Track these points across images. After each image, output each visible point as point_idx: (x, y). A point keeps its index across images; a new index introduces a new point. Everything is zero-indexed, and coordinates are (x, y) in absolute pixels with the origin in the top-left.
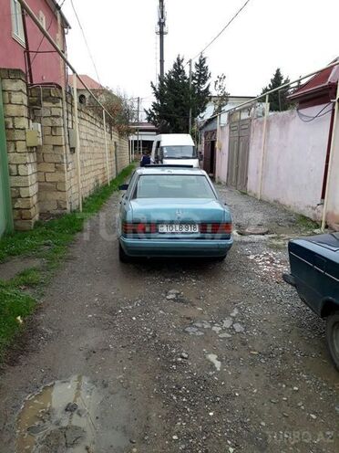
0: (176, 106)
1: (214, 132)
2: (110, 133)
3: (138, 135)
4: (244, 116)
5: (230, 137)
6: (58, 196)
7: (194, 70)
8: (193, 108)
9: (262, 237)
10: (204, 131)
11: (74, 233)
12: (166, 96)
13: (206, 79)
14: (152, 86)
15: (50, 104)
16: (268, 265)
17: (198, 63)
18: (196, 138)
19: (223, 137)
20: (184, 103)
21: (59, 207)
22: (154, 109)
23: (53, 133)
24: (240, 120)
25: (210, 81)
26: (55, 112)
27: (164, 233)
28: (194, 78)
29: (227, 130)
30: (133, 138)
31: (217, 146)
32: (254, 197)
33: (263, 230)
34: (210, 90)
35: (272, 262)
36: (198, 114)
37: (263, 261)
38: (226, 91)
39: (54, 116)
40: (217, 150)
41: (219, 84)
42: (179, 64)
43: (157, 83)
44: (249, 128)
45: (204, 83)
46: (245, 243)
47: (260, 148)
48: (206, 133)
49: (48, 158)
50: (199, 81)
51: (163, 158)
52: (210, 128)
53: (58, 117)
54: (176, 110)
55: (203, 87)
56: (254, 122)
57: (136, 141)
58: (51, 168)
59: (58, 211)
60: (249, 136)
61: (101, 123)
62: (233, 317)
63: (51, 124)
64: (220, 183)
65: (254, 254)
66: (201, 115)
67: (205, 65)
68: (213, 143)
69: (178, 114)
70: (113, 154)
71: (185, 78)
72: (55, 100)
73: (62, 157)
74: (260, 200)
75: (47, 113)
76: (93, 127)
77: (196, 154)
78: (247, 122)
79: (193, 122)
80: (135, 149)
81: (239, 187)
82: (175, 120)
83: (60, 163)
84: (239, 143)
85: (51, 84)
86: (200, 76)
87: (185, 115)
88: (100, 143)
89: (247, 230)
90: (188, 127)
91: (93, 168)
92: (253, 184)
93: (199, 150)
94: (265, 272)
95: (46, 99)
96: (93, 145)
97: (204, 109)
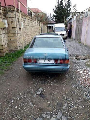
0: (60, 15)
1: (71, 23)
2: (39, 24)
3: (50, 25)
4: (81, 17)
5: (76, 24)
6: (15, 44)
7: (66, 3)
8: (66, 16)
9: (84, 60)
10: (68, 22)
11: (17, 58)
12: (57, 12)
13: (70, 6)
14: (53, 9)
15: (11, 13)
16: (85, 75)
17: (68, 1)
18: (66, 25)
19: (74, 24)
20: (62, 14)
21: (15, 48)
22: (54, 16)
23: (12, 23)
24: (80, 18)
25: (71, 7)
26: (12, 16)
27: (40, 63)
28: (66, 6)
29: (75, 22)
30: (49, 25)
31: (72, 27)
32: (83, 44)
33: (85, 57)
34: (71, 9)
35: (87, 74)
36: (67, 17)
37: (83, 73)
38: (76, 10)
39: (12, 17)
40: (72, 29)
41: (74, 8)
42: (62, 2)
43: (55, 8)
44: (82, 21)
45: (69, 7)
46: (77, 63)
47: (86, 27)
48: (69, 23)
49: (11, 32)
50: (68, 7)
51: (55, 31)
52: (70, 21)
53: (13, 17)
54: (60, 16)
55: (69, 9)
56: (84, 18)
57: (49, 27)
58: (12, 35)
59: (15, 50)
60: (82, 23)
61: (35, 21)
62: (64, 110)
63: (11, 20)
64: (72, 39)
65: (80, 69)
66: (68, 18)
67: (70, 2)
68: (71, 26)
69: (61, 17)
70: (41, 30)
71: (63, 6)
72: (12, 11)
73: (15, 31)
74: (85, 45)
75: (10, 16)
76: (32, 22)
77: (66, 30)
78: (82, 19)
79: (65, 20)
80: (49, 29)
81: (79, 40)
82: (60, 20)
83: (15, 34)
84: (79, 26)
85: (11, 6)
86: (68, 5)
87: (63, 18)
88: (34, 27)
89: (79, 57)
90: (64, 21)
91: (31, 35)
92: (83, 39)
93: (67, 28)
94: (83, 79)
95: (9, 11)
96: (32, 27)
97: (69, 16)
